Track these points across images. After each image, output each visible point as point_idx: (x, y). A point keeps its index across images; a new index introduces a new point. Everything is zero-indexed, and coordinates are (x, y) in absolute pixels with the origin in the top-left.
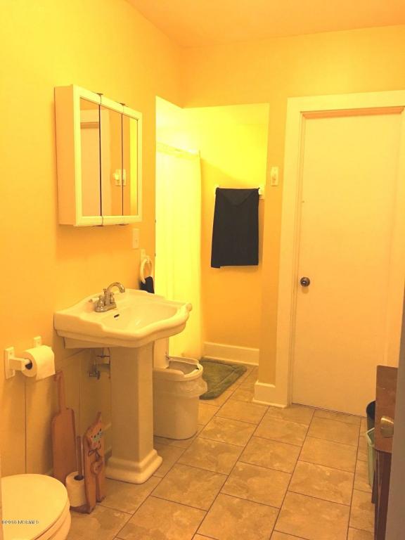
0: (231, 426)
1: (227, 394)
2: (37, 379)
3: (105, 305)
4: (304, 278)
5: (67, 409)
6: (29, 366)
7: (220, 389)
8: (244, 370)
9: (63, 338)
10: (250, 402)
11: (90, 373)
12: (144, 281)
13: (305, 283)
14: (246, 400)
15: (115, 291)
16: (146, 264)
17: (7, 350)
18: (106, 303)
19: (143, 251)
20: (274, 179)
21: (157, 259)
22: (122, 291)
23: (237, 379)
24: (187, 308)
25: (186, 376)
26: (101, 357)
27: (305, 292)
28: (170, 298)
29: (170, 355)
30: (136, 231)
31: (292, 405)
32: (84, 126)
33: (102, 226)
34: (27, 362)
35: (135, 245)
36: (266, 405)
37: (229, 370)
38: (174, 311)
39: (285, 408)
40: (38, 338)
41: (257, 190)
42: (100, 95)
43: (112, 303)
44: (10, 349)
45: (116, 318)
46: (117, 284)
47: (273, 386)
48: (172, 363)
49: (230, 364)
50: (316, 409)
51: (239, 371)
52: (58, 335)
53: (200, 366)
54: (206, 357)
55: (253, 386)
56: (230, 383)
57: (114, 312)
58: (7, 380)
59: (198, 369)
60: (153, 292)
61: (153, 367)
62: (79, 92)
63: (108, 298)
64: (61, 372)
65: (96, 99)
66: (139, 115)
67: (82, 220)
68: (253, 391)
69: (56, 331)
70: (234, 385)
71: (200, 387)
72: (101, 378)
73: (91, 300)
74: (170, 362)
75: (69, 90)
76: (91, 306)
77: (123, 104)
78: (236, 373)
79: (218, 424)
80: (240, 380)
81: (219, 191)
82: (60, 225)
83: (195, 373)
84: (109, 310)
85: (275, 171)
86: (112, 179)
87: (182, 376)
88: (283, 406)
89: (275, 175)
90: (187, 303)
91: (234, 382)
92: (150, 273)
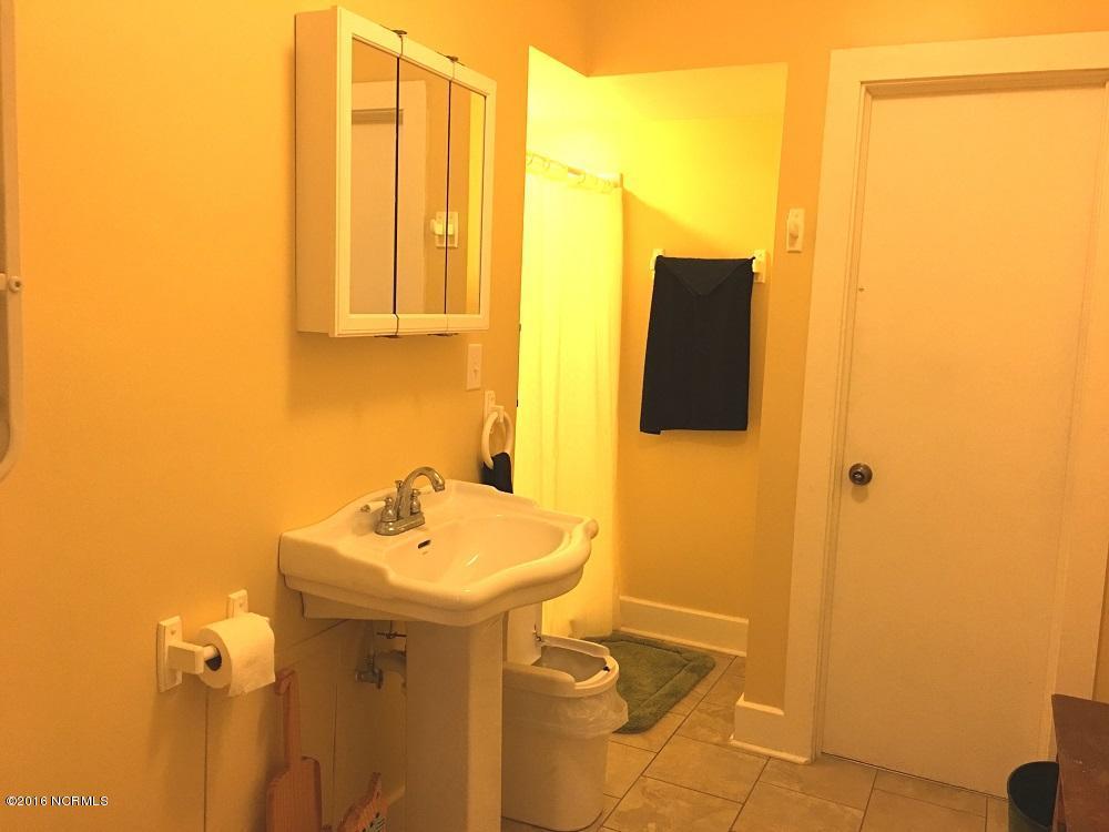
0: (682, 804)
1: (672, 721)
2: (231, 694)
3: (399, 518)
4: (857, 466)
5: (305, 758)
6: (215, 663)
7: (654, 710)
8: (709, 665)
9: (301, 593)
10: (726, 746)
11: (360, 673)
12: (490, 463)
13: (861, 476)
14: (715, 740)
15: (424, 486)
16: (496, 424)
17: (163, 623)
18: (401, 513)
19: (490, 394)
20: (794, 237)
21: (522, 413)
22: (438, 487)
23: (694, 686)
24: (586, 530)
25: (580, 685)
26: (389, 636)
27: (861, 498)
28: (547, 506)
29: (545, 632)
30: (474, 347)
31: (821, 758)
32: (360, 118)
33: (395, 337)
34: (209, 652)
35: (473, 381)
36: (758, 755)
37: (673, 664)
38: (557, 537)
39: (806, 764)
40: (239, 595)
41: (750, 262)
42: (400, 33)
43: (415, 513)
44: (170, 623)
45: (424, 548)
46: (426, 471)
47: (780, 712)
48: (550, 651)
49: (678, 650)
50: (880, 772)
51: (697, 666)
52: (288, 588)
53: (611, 662)
54: (623, 629)
55: (731, 707)
56: (677, 696)
57: (417, 536)
58: (161, 695)
59: (606, 669)
60: (509, 489)
61: (505, 659)
62: (351, 25)
63: (406, 502)
64: (293, 673)
65: (391, 42)
66: (487, 85)
67: (350, 322)
68: (730, 718)
69: (283, 577)
70: (686, 701)
71: (611, 712)
72: (383, 687)
73: (367, 508)
74: (544, 648)
75: (329, 19)
76: (366, 520)
77: (453, 59)
78: (693, 670)
79: (651, 796)
80: (701, 690)
81: (662, 263)
82: (300, 333)
83: (600, 680)
84: (408, 529)
85: (796, 218)
86: (429, 233)
87: (571, 685)
88: (802, 760)
89: (796, 226)
90: (587, 519)
91: (685, 696)
92: (504, 445)
